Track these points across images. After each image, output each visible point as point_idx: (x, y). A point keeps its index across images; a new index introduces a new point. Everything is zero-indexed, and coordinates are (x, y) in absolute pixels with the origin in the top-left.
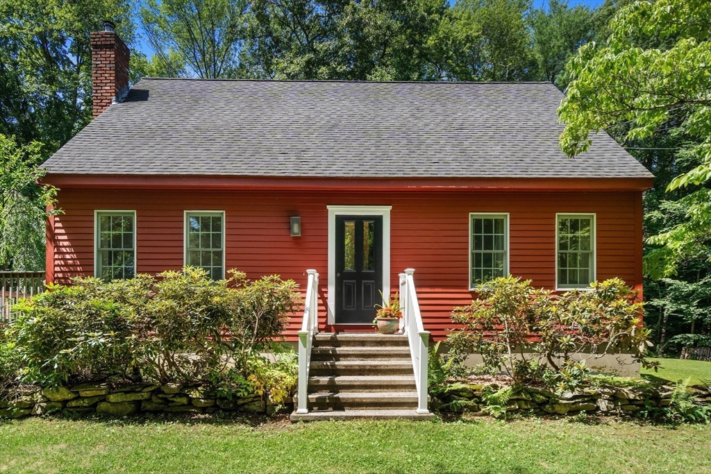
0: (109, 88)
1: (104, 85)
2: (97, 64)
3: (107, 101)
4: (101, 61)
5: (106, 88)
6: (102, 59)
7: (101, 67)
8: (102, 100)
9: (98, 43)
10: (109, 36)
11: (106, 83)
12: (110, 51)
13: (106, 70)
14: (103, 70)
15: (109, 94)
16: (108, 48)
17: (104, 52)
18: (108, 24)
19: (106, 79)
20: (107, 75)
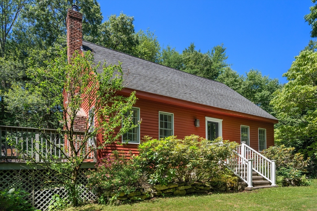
0: (79, 41)
1: (76, 38)
2: (72, 27)
3: (78, 47)
4: (74, 26)
5: (77, 41)
6: (75, 25)
7: (74, 29)
8: (75, 46)
9: (73, 16)
10: (79, 14)
11: (77, 38)
12: (79, 22)
13: (77, 31)
14: (75, 31)
15: (79, 44)
16: (79, 20)
17: (76, 22)
18: (75, 7)
19: (77, 36)
20: (78, 34)
